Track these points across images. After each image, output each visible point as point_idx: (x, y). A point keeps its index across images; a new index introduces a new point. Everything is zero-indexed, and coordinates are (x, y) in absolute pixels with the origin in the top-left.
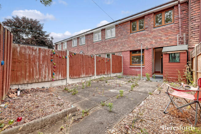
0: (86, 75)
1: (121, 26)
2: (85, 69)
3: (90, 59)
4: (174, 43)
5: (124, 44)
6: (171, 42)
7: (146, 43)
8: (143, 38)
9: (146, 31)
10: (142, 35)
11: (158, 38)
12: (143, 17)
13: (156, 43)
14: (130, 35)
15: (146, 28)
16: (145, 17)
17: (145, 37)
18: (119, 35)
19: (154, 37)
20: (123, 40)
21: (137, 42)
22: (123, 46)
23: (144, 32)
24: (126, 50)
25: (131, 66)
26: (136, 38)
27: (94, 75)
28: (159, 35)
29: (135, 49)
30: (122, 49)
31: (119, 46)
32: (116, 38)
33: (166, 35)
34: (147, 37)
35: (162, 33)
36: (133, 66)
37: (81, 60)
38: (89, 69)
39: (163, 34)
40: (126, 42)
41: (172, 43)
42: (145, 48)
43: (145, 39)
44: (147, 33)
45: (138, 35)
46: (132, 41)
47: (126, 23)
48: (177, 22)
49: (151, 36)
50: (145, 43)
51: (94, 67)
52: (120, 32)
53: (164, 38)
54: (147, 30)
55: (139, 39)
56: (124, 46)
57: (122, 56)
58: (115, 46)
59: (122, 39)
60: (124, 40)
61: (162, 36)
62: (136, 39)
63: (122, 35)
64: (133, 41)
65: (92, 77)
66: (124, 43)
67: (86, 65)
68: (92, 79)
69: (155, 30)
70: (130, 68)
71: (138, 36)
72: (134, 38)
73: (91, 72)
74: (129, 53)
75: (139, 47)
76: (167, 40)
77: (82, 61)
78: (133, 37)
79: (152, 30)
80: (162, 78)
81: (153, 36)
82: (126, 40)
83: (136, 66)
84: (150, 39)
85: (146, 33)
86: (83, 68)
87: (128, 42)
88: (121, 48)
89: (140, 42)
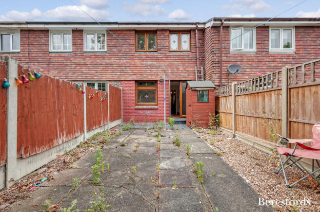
0: (67, 135)
1: (119, 35)
2: (64, 120)
3: (74, 92)
4: (192, 77)
5: (124, 68)
6: (189, 75)
7: (160, 71)
8: (155, 63)
9: (159, 54)
10: (154, 59)
11: (174, 67)
12: (155, 32)
13: (172, 73)
14: (136, 55)
15: (160, 50)
16: (158, 32)
17: (158, 63)
18: (114, 50)
19: (169, 65)
20: (121, 61)
21: (146, 67)
22: (122, 71)
23: (156, 54)
24: (128, 79)
25: (137, 107)
26: (145, 61)
27: (83, 132)
28: (176, 63)
29: (144, 79)
30: (120, 76)
31: (114, 70)
32: (108, 55)
33: (183, 65)
34: (161, 63)
35: (179, 61)
36: (140, 107)
37: (54, 96)
38: (74, 118)
39: (180, 63)
40: (129, 65)
41: (190, 77)
42: (158, 79)
43: (158, 65)
44: (161, 56)
45: (147, 57)
46: (138, 65)
47: (128, 32)
48: (195, 51)
49: (167, 63)
50: (157, 71)
51: (83, 113)
52: (117, 45)
53: (181, 68)
54: (161, 52)
55: (149, 63)
56: (125, 72)
57: (121, 88)
58: (106, 69)
59: (120, 58)
60: (125, 61)
61: (179, 65)
62: (144, 63)
63: (120, 51)
64: (141, 65)
65: (78, 139)
66: (123, 65)
67: (67, 110)
68: (78, 144)
69: (170, 55)
70: (136, 109)
71: (148, 59)
72: (141, 61)
73: (77, 125)
74: (133, 83)
75: (149, 77)
76: (185, 71)
77: (58, 98)
78: (140, 58)
79: (167, 54)
80: (184, 122)
81: (168, 63)
82: (128, 61)
83: (145, 107)
84: (165, 67)
85: (159, 57)
86: (60, 119)
87: (132, 65)
88: (119, 74)
89: (151, 69)
